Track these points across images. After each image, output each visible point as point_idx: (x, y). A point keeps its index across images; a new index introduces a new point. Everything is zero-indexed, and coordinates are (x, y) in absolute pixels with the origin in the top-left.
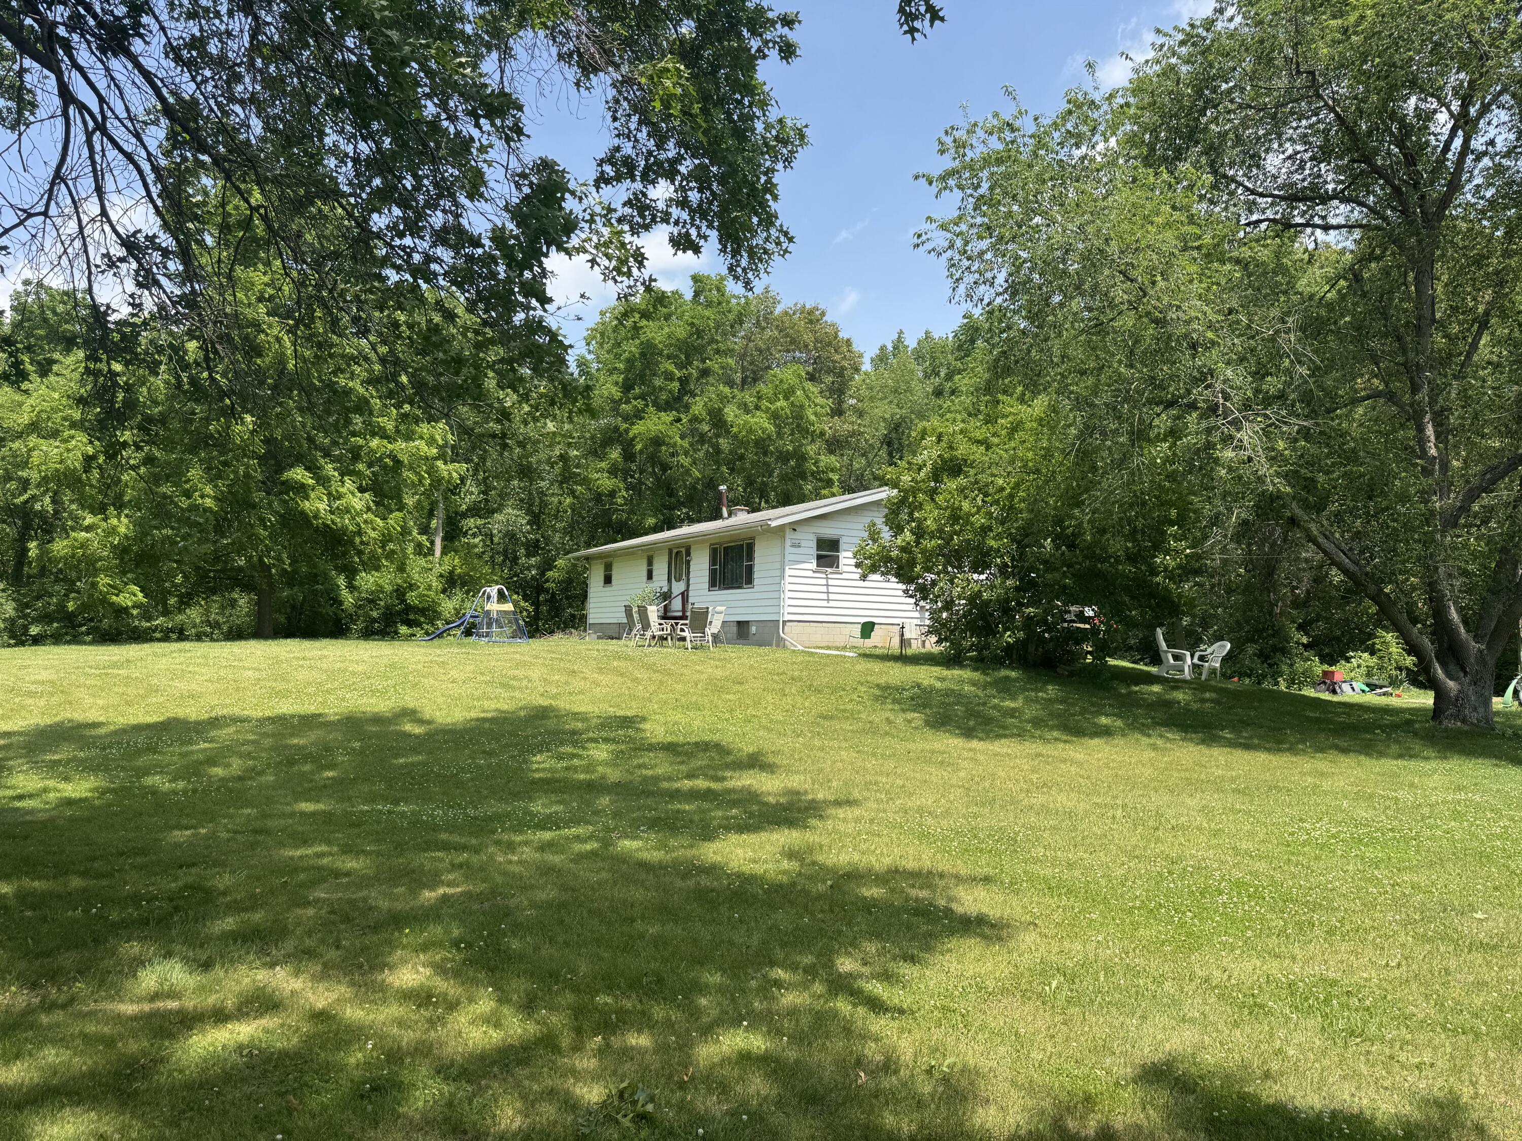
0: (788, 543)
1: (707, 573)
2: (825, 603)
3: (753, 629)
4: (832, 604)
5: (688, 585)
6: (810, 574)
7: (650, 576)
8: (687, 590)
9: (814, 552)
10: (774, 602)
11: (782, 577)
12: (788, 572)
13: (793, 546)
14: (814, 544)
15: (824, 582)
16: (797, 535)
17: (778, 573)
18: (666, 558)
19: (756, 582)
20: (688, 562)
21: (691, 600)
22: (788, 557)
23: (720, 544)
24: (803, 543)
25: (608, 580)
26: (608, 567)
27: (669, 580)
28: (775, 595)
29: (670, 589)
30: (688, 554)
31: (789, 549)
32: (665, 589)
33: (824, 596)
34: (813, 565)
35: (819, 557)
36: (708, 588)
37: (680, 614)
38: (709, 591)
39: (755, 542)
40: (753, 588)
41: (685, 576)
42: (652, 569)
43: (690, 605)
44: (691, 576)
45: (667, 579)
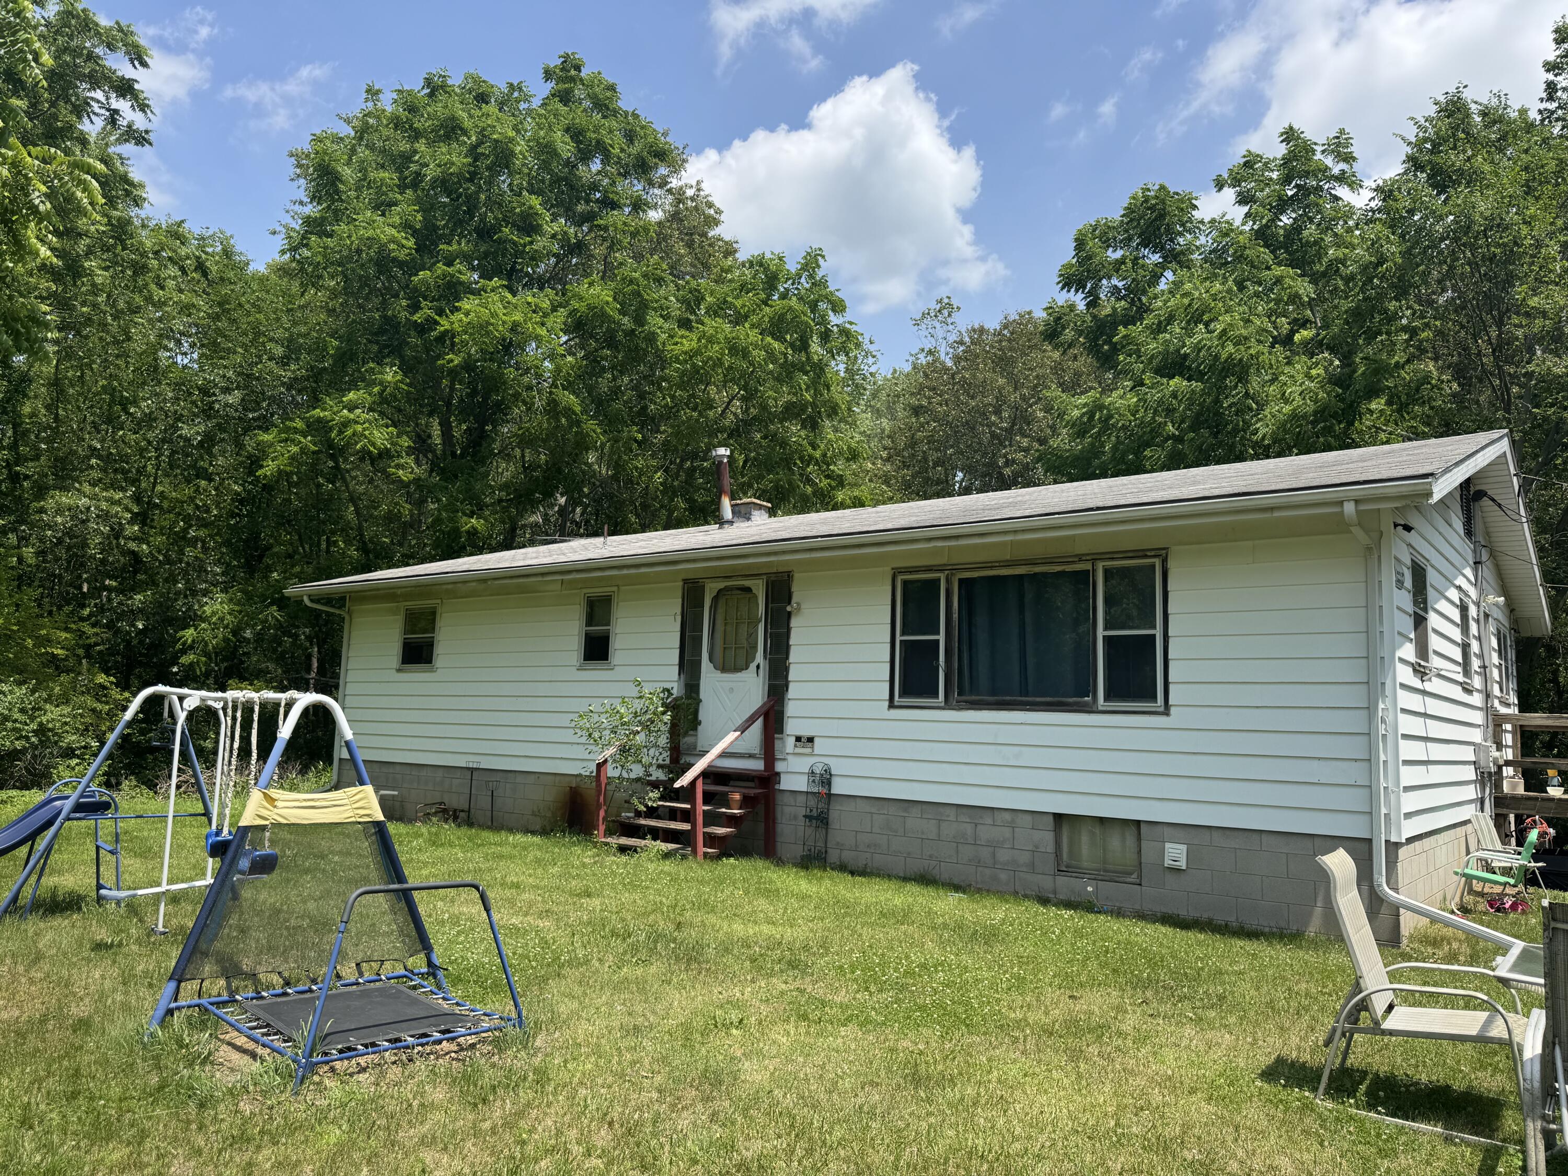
0: (1392, 570)
5: (780, 685)
6: (1412, 677)
7: (597, 651)
9: (1411, 606)
12: (1398, 669)
13: (1398, 583)
14: (1409, 583)
18: (672, 606)
19: (1180, 695)
20: (777, 619)
21: (793, 727)
22: (1394, 620)
23: (951, 569)
25: (418, 655)
26: (420, 624)
27: (688, 666)
28: (1350, 747)
30: (780, 593)
31: (1394, 593)
34: (1412, 649)
36: (887, 697)
37: (757, 765)
38: (892, 705)
39: (1171, 564)
40: (1166, 712)
41: (765, 658)
42: (608, 631)
43: (791, 741)
44: (795, 655)
45: (676, 661)
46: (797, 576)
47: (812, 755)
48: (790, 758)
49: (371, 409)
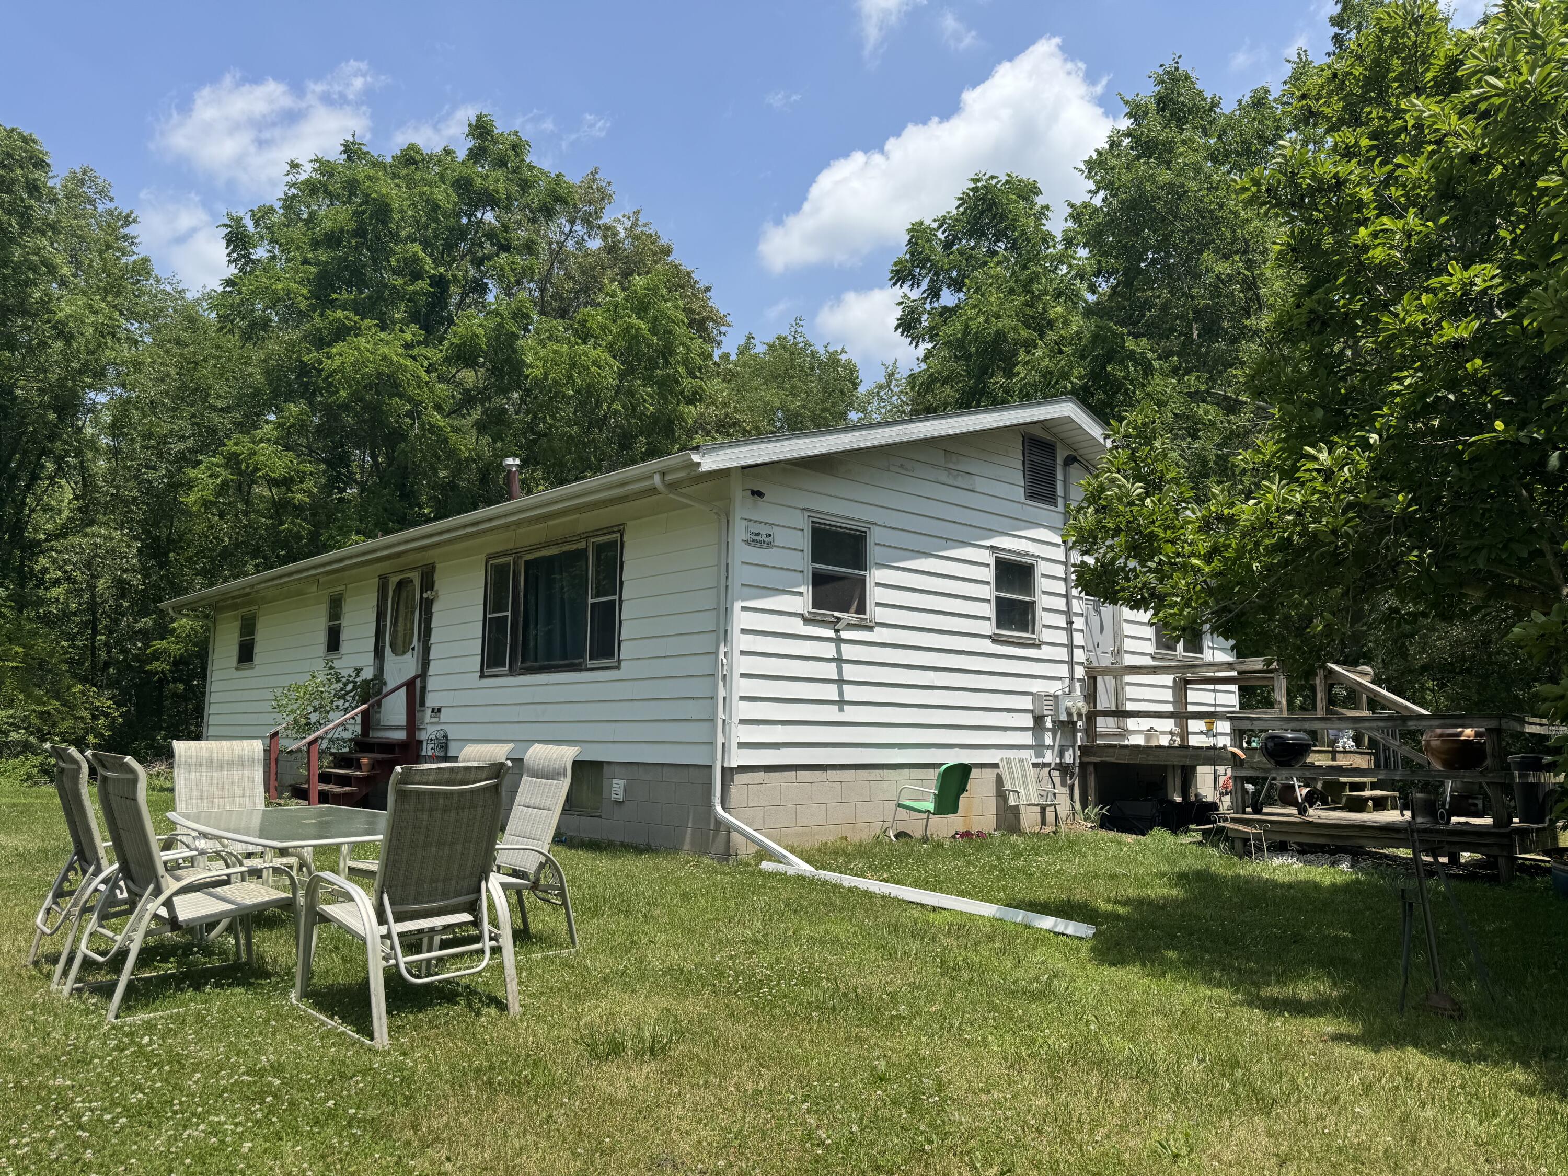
0: (740, 532)
1: (477, 630)
2: (831, 713)
3: (617, 788)
4: (851, 714)
5: (425, 663)
6: (798, 627)
7: (334, 643)
8: (423, 675)
9: (803, 562)
10: (694, 710)
11: (722, 633)
12: (741, 619)
13: (753, 542)
14: (804, 541)
15: (829, 650)
16: (765, 512)
17: (707, 622)
18: (372, 600)
19: (626, 651)
20: (427, 607)
21: (432, 700)
22: (741, 574)
23: (516, 553)
24: (780, 536)
25: (246, 654)
26: (248, 628)
27: (379, 652)
28: (699, 688)
29: (379, 677)
30: (428, 583)
31: (741, 552)
32: (368, 674)
33: (831, 692)
34: (802, 603)
35: (818, 580)
36: (478, 668)
37: (401, 735)
38: (482, 676)
39: (625, 538)
40: (618, 668)
41: (419, 640)
42: (339, 626)
43: (429, 712)
44: (433, 640)
45: (372, 648)
46: (438, 566)
47: (439, 723)
48: (429, 727)
49: (276, 443)
